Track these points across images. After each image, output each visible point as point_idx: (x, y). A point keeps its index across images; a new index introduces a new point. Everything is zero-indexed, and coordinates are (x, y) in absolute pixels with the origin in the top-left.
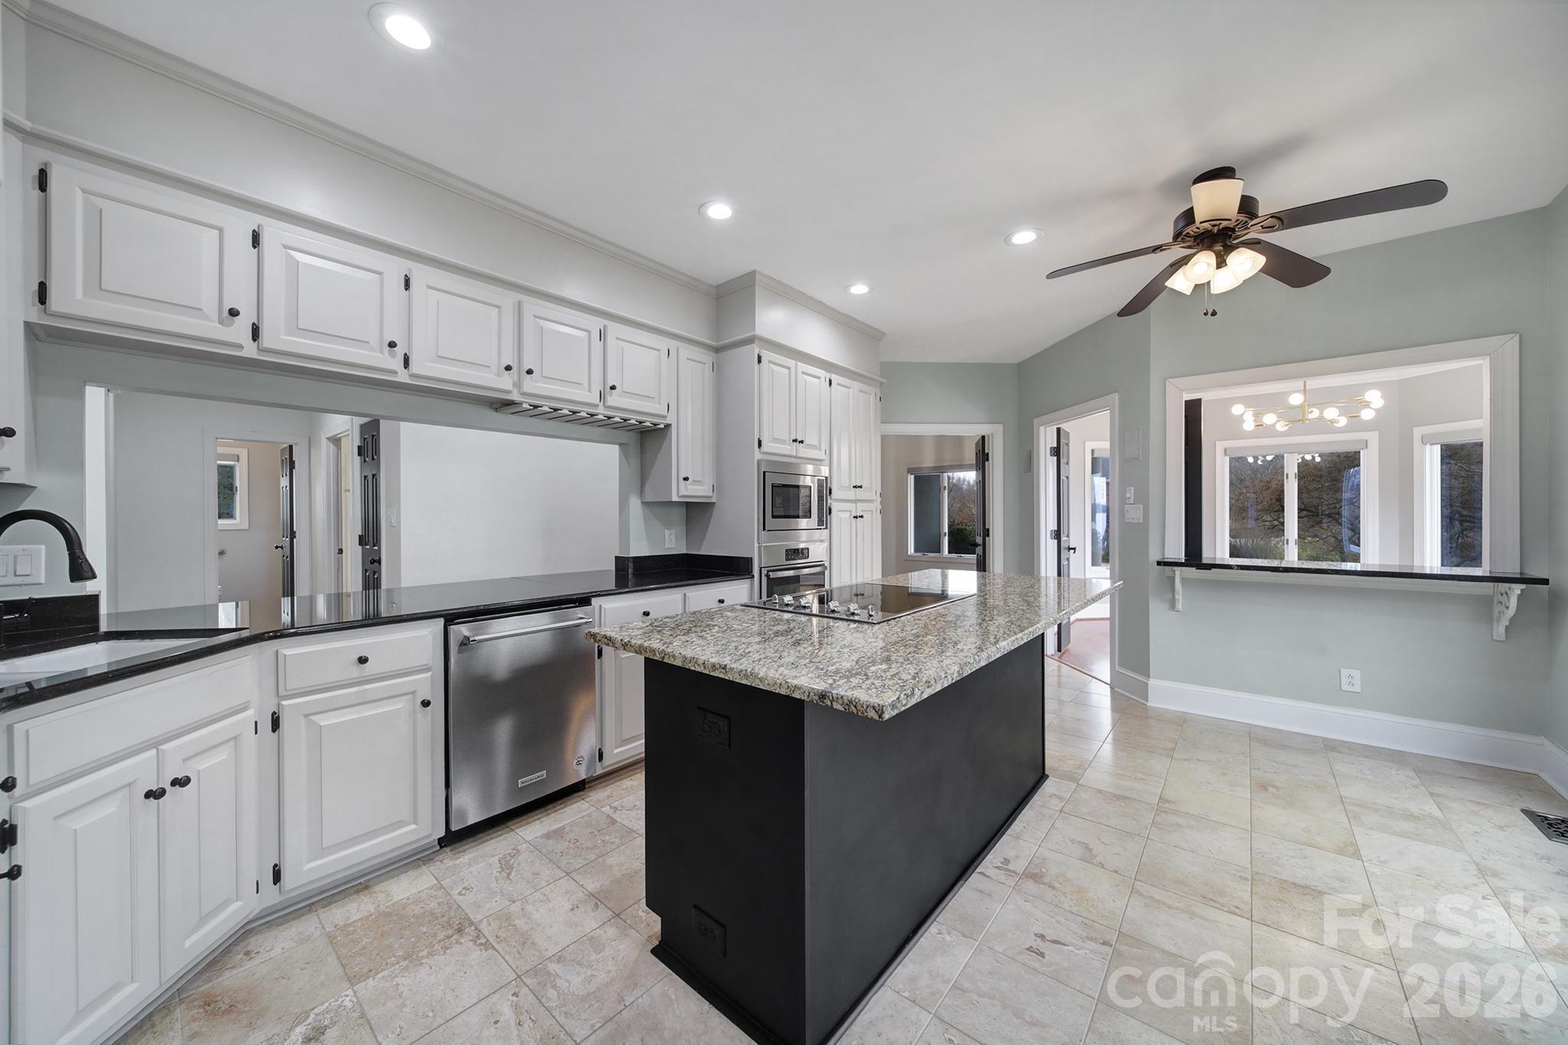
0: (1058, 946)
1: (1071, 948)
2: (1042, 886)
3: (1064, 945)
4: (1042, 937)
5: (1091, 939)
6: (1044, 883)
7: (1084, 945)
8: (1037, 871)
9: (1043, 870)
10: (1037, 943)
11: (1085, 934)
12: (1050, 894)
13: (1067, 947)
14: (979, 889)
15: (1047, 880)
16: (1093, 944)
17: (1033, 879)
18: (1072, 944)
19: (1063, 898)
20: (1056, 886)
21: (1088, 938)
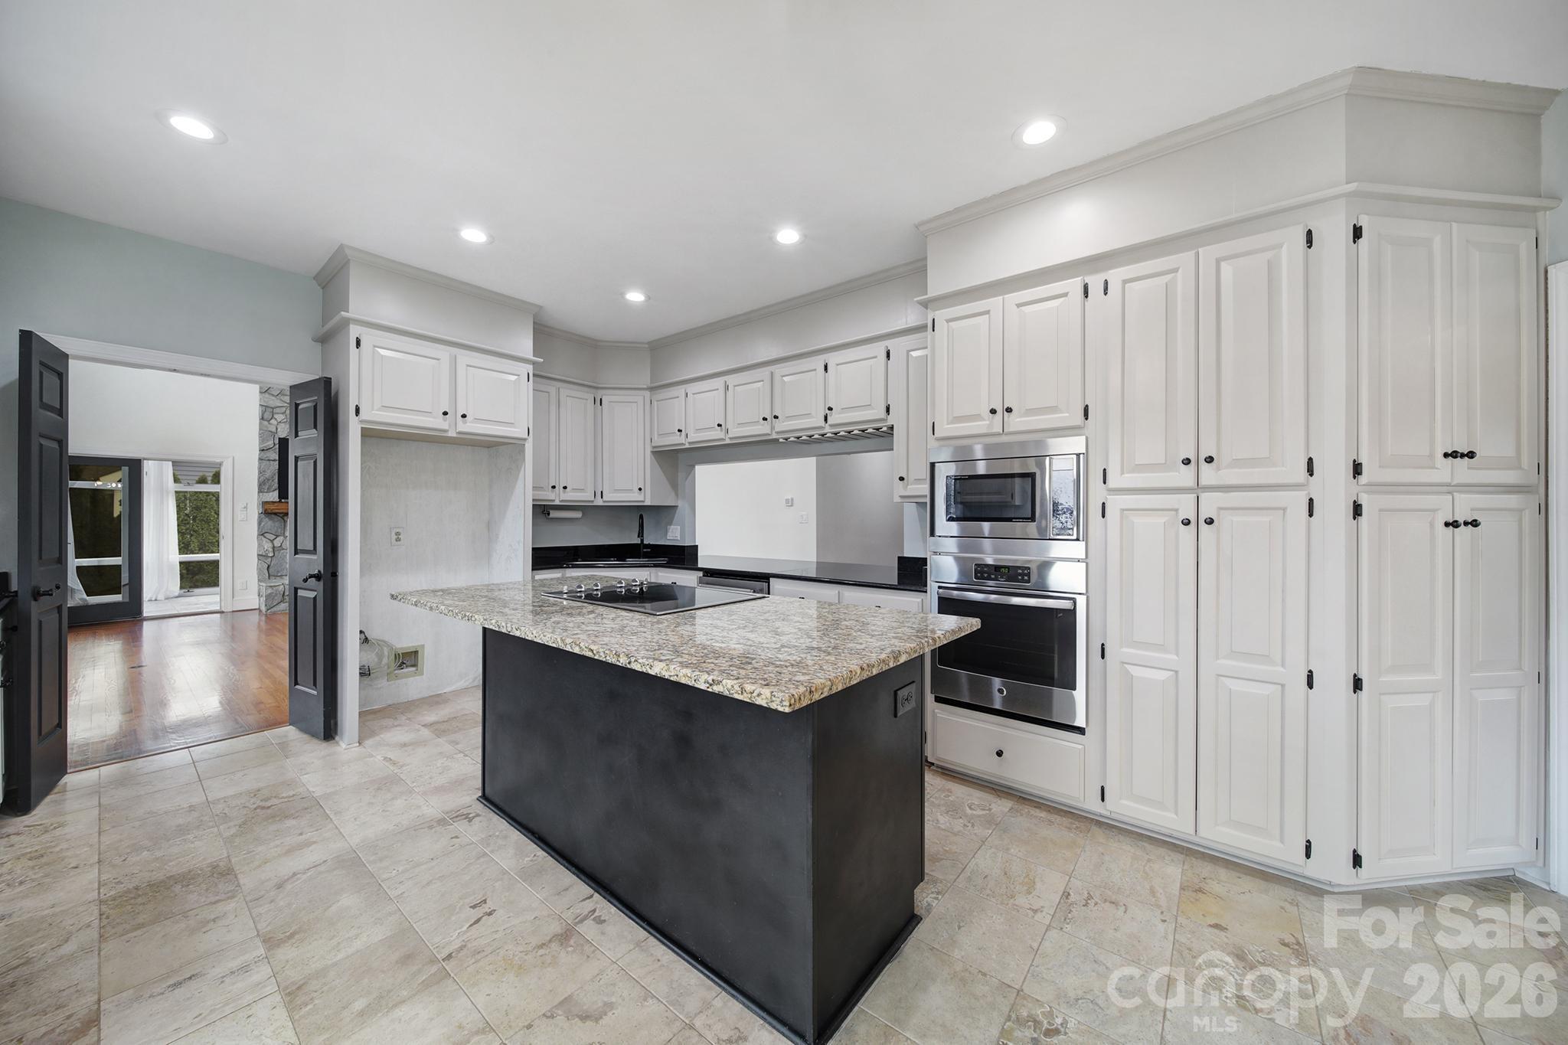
0: (473, 921)
1: (465, 928)
2: (548, 938)
3: (471, 926)
4: (490, 914)
5: (462, 948)
6: (550, 941)
7: (461, 939)
8: (572, 942)
9: (570, 949)
10: (486, 908)
11: (469, 945)
12: (535, 941)
13: (467, 926)
14: (570, 889)
15: (554, 946)
16: (456, 947)
17: (562, 935)
18: (465, 932)
19: (522, 949)
20: (541, 950)
21: (465, 946)
